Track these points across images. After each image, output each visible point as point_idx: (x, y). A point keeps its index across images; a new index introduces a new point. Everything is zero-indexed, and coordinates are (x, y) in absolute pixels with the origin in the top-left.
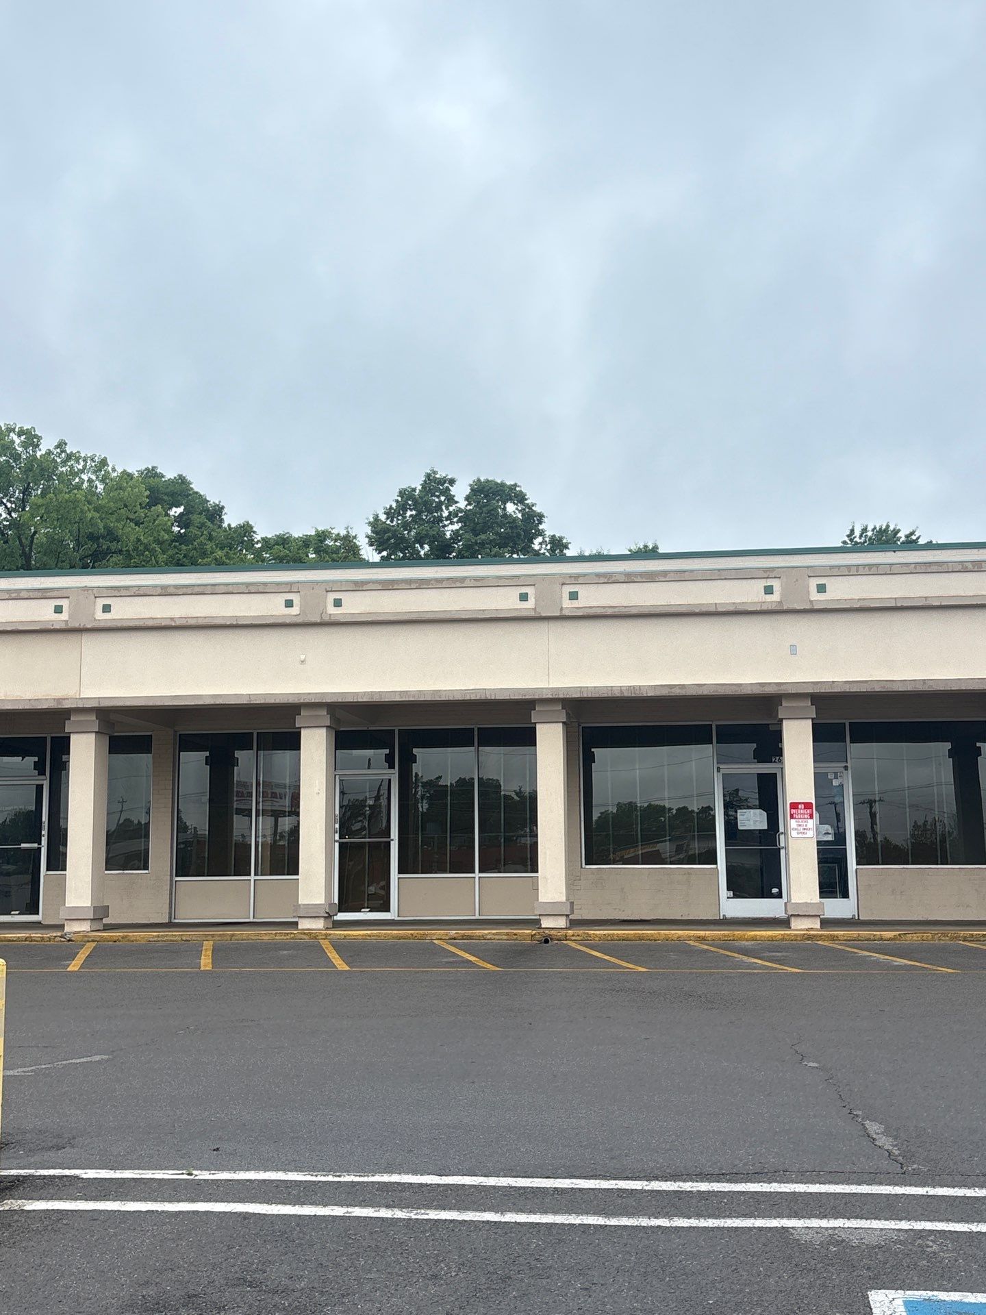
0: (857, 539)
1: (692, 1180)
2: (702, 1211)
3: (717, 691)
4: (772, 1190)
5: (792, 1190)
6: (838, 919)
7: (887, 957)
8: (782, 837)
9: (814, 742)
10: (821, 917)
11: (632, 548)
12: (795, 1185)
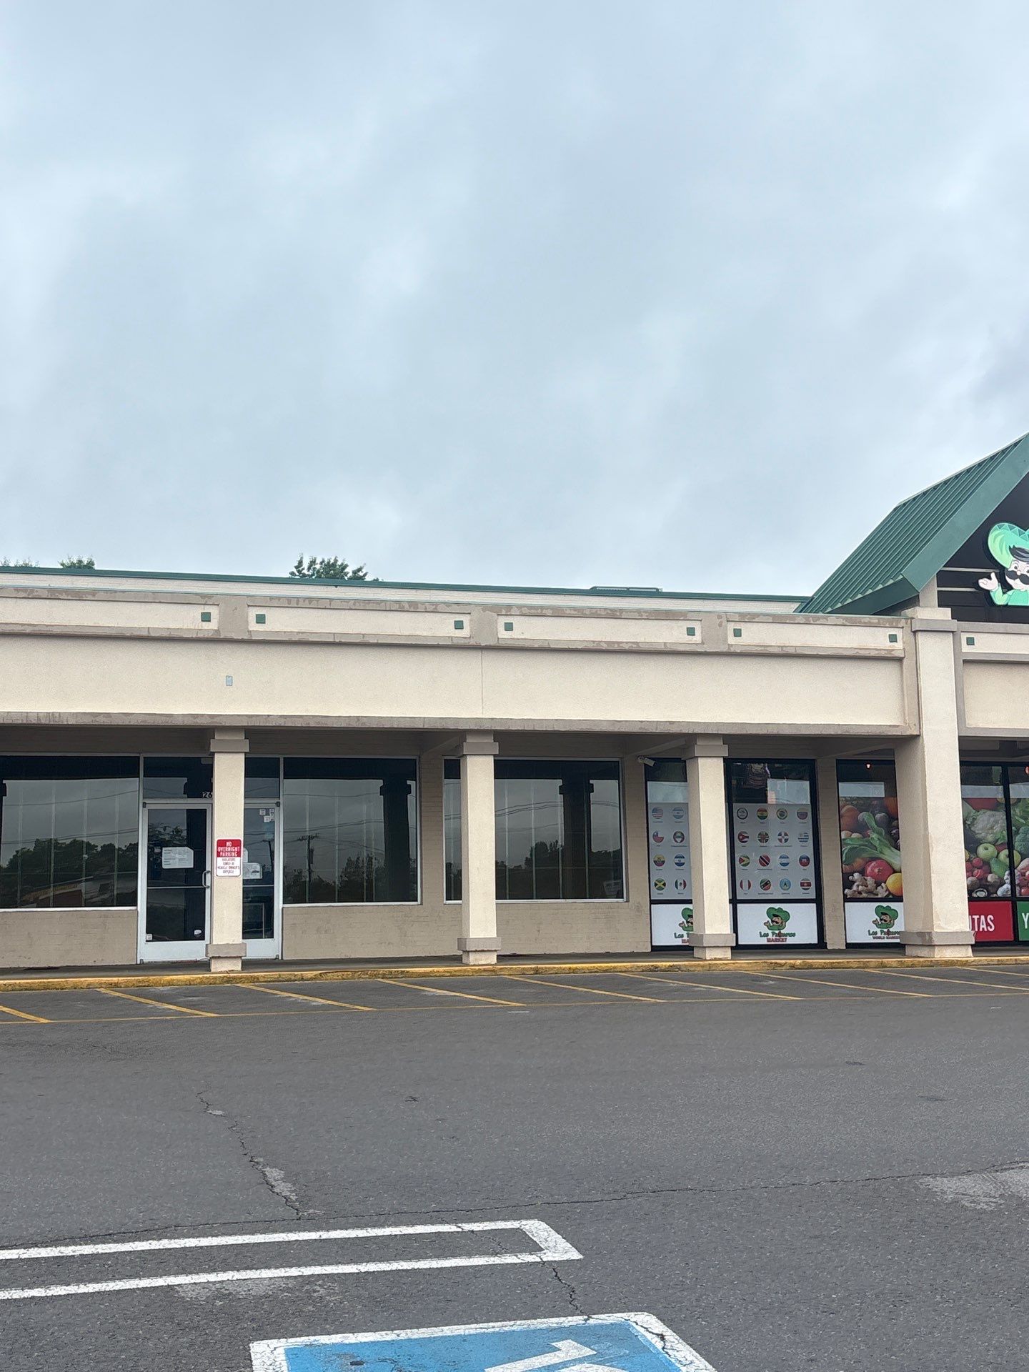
0: (305, 572)
1: (75, 1244)
2: (83, 1276)
3: (145, 721)
4: (161, 1247)
5: (183, 1246)
6: (262, 960)
7: (306, 997)
8: (208, 876)
9: (245, 777)
10: (243, 958)
11: (64, 562)
12: (186, 1240)
